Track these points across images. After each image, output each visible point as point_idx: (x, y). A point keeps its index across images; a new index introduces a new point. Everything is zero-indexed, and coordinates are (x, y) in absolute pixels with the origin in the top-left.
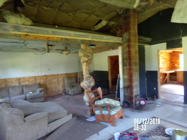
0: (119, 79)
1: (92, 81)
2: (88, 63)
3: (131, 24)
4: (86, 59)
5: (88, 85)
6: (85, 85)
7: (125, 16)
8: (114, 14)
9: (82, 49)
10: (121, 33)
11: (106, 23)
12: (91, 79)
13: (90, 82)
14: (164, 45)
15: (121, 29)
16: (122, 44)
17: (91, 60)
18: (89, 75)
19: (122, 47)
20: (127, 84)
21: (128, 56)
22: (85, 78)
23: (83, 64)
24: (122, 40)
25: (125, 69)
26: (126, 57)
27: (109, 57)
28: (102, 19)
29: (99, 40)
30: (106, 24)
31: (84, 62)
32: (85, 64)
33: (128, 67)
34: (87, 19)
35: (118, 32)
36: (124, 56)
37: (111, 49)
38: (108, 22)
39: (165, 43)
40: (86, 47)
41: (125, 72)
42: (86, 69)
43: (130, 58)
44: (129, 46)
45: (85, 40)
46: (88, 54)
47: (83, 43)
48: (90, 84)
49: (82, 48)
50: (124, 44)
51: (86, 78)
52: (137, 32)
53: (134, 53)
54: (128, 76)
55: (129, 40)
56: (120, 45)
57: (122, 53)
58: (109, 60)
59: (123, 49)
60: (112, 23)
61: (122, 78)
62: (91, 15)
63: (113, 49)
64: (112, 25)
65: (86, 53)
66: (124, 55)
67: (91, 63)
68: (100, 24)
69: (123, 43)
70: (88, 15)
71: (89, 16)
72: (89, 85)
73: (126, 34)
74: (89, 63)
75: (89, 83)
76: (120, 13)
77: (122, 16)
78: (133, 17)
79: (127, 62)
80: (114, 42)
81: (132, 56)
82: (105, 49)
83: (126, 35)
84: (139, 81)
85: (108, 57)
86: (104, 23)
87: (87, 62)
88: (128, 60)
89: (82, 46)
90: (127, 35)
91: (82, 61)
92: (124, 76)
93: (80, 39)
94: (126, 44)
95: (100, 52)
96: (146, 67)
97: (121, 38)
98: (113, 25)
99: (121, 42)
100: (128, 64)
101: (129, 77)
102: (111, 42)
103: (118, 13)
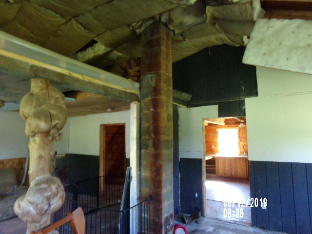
0: (130, 178)
1: (55, 195)
2: (50, 138)
3: (162, 56)
4: (43, 125)
5: (42, 209)
6: (31, 209)
7: (149, 38)
8: (125, 32)
9: (32, 95)
10: (137, 74)
11: (105, 50)
12: (54, 188)
13: (48, 199)
14: (214, 109)
15: (138, 64)
16: (139, 96)
17: (59, 130)
18: (48, 175)
19: (139, 104)
20: (146, 191)
21: (151, 126)
22: (32, 184)
23: (31, 139)
24: (140, 88)
25: (143, 156)
26: (148, 128)
27: (103, 127)
28: (95, 39)
29: (87, 79)
30: (105, 52)
31: (34, 134)
32: (37, 139)
33: (151, 150)
34: (60, 30)
35: (132, 72)
36: (142, 126)
37: (109, 110)
38: (109, 49)
39: (217, 106)
40: (47, 88)
41: (144, 162)
42: (40, 157)
43: (156, 130)
44: (156, 104)
45: (45, 70)
46: (52, 112)
47: (36, 76)
48: (50, 205)
49: (35, 92)
50: (143, 97)
51: (37, 184)
52: (171, 75)
53: (166, 119)
54: (151, 171)
55: (156, 90)
56: (136, 100)
57: (138, 117)
58: (102, 134)
59: (140, 110)
60: (116, 54)
61: (137, 177)
62: (70, 20)
63: (114, 109)
64: (117, 59)
65: (44, 107)
66: (143, 122)
67: (57, 138)
68: (90, 49)
69: (141, 94)
70: (64, 21)
71: (66, 23)
72: (46, 207)
73: (149, 76)
74: (54, 138)
75: (46, 202)
76: (138, 31)
77: (143, 38)
78: (165, 43)
79: (149, 140)
80: (124, 90)
81: (162, 125)
82: (97, 109)
83: (149, 79)
84: (173, 184)
85: (101, 125)
86: (100, 49)
87: (47, 133)
88: (152, 135)
89: (36, 86)
90: (151, 77)
91: (27, 131)
92: (140, 170)
93: (27, 63)
94: (148, 99)
95: (85, 113)
96: (179, 150)
97: (137, 85)
98: (119, 58)
99: (137, 92)
100: (150, 143)
101: (154, 174)
102: (115, 90)
103: (134, 31)
